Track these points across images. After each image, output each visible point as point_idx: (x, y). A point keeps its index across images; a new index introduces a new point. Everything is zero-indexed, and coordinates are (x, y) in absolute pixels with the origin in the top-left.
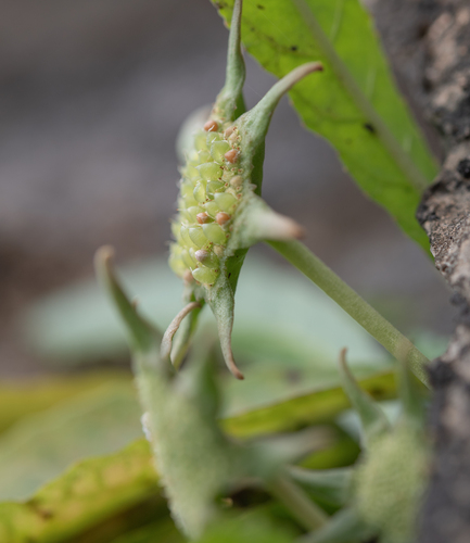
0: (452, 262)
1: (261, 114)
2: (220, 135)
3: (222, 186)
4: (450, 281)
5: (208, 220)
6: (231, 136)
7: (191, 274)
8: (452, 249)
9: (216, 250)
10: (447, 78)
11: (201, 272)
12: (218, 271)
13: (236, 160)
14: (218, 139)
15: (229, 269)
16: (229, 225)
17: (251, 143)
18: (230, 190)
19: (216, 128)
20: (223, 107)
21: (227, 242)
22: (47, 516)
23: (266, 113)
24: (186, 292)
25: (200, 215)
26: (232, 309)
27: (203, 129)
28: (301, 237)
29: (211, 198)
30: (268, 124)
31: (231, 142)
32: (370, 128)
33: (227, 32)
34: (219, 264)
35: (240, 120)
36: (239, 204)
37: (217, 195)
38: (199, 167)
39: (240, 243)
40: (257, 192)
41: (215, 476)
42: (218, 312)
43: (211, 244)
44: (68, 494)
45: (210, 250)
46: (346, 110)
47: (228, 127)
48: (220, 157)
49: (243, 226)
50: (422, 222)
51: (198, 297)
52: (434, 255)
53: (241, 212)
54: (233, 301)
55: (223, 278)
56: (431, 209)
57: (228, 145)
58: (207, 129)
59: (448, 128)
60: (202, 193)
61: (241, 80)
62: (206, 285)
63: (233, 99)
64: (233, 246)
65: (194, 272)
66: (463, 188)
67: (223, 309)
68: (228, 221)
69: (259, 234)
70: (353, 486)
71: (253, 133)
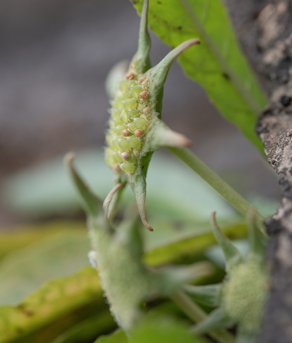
0: (278, 159)
1: (162, 70)
2: (136, 81)
3: (138, 113)
4: (277, 171)
5: (129, 134)
6: (144, 83)
7: (119, 166)
8: (278, 151)
9: (135, 152)
10: (272, 45)
11: (124, 165)
12: (136, 165)
13: (147, 98)
14: (135, 85)
15: (142, 164)
16: (143, 137)
17: (156, 87)
18: (143, 116)
19: (134, 77)
20: (137, 64)
21: (141, 148)
22: (30, 314)
23: (165, 69)
24: (116, 177)
25: (124, 131)
26: (145, 188)
27: (125, 78)
28: (189, 146)
29: (131, 121)
30: (166, 76)
31: (143, 87)
32: (226, 76)
33: (139, 18)
34: (137, 161)
35: (148, 73)
36: (149, 124)
37: (135, 119)
38: (123, 101)
39: (150, 149)
40: (159, 117)
41: (140, 291)
42: (136, 190)
43: (132, 148)
44: (43, 300)
45: (131, 152)
46: (211, 65)
47: (141, 77)
48: (136, 95)
49: (152, 138)
50: (259, 133)
51: (123, 180)
52: (267, 154)
53: (150, 130)
54: (145, 183)
55: (139, 169)
56: (264, 126)
57: (141, 88)
58: (128, 78)
59: (273, 76)
60: (125, 117)
61: (148, 48)
62: (128, 174)
63: (144, 60)
64: (145, 150)
65: (121, 166)
66: (283, 113)
67: (139, 188)
68: (142, 135)
69: (162, 143)
70: (221, 295)
71: (157, 81)
